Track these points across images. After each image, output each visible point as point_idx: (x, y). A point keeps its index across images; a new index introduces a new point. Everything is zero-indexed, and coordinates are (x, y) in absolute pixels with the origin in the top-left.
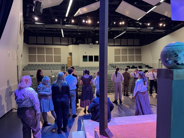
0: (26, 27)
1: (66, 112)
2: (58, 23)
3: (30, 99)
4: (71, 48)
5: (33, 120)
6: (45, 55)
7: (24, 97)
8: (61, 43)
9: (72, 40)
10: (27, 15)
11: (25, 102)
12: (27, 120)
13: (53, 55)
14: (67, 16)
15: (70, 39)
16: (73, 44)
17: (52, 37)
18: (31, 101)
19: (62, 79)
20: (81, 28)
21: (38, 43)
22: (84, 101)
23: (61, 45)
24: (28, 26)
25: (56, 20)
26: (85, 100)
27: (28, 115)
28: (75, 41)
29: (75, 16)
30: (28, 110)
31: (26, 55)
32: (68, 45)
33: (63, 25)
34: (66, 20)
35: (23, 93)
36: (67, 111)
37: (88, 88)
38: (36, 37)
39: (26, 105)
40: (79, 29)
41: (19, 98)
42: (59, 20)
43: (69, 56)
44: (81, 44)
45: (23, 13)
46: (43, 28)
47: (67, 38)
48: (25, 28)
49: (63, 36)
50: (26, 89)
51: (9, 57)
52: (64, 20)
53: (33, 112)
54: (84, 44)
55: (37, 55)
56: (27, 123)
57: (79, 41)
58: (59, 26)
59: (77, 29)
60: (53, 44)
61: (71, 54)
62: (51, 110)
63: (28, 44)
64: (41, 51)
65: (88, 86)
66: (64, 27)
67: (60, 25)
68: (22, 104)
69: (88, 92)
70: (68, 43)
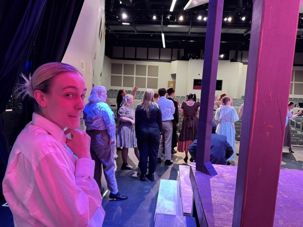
0: (109, 29)
1: (155, 151)
2: (158, 22)
3: (102, 118)
4: (176, 66)
5: (105, 149)
6: (135, 76)
7: (96, 114)
8: (159, 58)
9: (179, 52)
10: (111, 10)
11: (96, 123)
12: (97, 148)
13: (147, 77)
14: (172, 10)
15: (175, 51)
16: (178, 59)
17: (147, 48)
18: (104, 122)
19: (149, 100)
20: (194, 29)
21: (125, 57)
22: (184, 143)
23: (159, 60)
24: (112, 28)
25: (154, 18)
26: (186, 140)
27: (99, 142)
28: (182, 54)
29: (184, 9)
30: (99, 134)
31: (107, 75)
32: (170, 61)
33: (164, 26)
34: (171, 17)
35: (94, 108)
36: (156, 149)
37: (191, 123)
38: (123, 47)
39: (97, 126)
40: (190, 31)
41: (89, 115)
42: (159, 18)
43: (171, 79)
44: (193, 58)
45: (106, 7)
46: (134, 32)
47: (171, 49)
48: (107, 31)
49: (164, 46)
50: (98, 104)
51: (82, 68)
52: (167, 16)
53: (106, 138)
54: (197, 59)
55: (123, 75)
56: (97, 153)
57: (190, 55)
58: (158, 27)
59: (187, 33)
60: (147, 60)
61: (174, 76)
62: (135, 147)
63: (111, 58)
64: (129, 69)
65: (192, 119)
66: (165, 29)
67: (160, 26)
68: (92, 125)
69: (191, 128)
70: (172, 58)
